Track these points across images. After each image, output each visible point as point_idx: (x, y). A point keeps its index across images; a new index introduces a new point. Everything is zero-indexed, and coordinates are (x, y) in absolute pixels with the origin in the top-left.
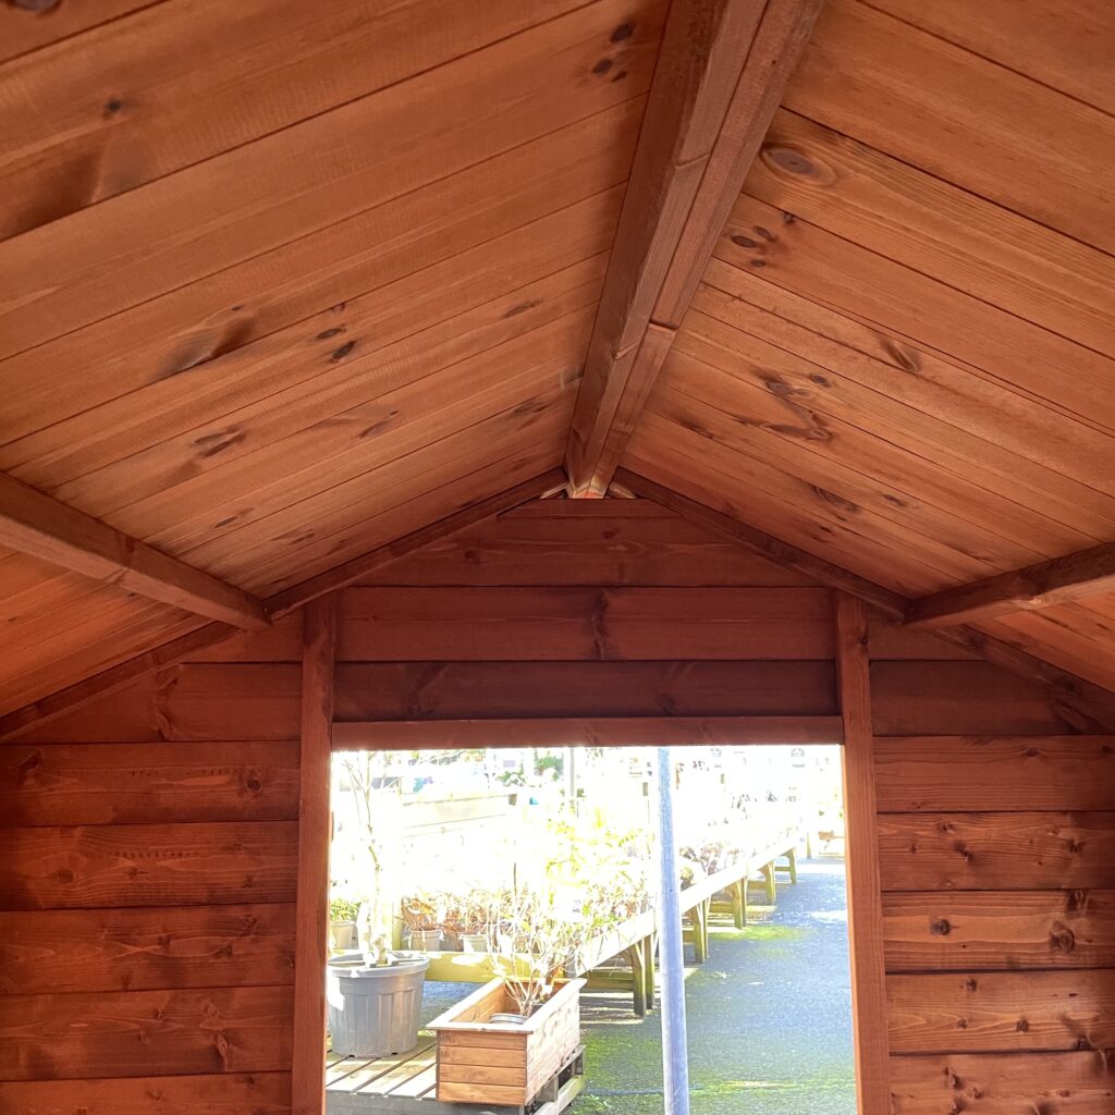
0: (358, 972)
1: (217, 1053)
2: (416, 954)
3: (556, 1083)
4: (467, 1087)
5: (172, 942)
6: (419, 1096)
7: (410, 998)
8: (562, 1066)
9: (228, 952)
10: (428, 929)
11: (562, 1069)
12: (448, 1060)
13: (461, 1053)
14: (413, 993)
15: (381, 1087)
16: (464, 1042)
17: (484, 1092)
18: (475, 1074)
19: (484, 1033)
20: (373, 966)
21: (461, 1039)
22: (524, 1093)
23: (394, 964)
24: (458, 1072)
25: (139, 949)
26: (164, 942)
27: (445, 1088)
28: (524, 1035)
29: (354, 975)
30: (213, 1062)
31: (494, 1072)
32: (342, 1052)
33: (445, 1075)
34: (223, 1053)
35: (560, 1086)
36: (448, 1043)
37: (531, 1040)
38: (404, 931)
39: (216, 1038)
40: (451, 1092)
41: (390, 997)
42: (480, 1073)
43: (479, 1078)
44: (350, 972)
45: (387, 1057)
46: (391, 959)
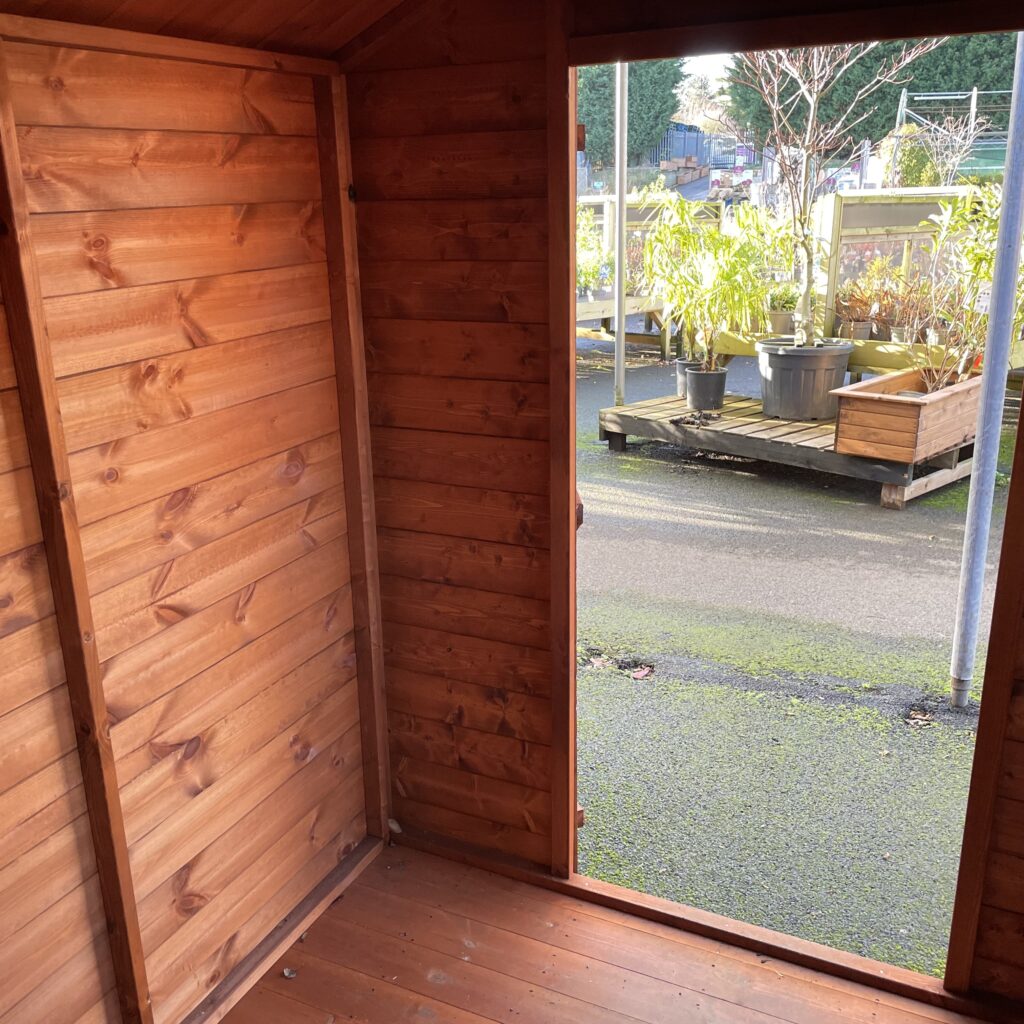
0: (784, 350)
1: (503, 307)
2: (844, 340)
3: (956, 456)
4: (861, 443)
5: (469, 226)
6: (822, 448)
7: (831, 375)
8: (965, 441)
9: (506, 235)
10: (858, 321)
11: (964, 445)
12: (847, 421)
13: (858, 416)
14: (835, 371)
15: (792, 440)
16: (861, 408)
17: (877, 449)
18: (869, 434)
19: (880, 401)
20: (798, 346)
21: (859, 405)
22: (913, 454)
23: (819, 346)
24: (855, 431)
25: (448, 231)
26: (464, 226)
27: (842, 442)
28: (918, 406)
29: (781, 352)
30: (501, 315)
31: (886, 434)
32: (769, 413)
33: (842, 432)
34: (506, 308)
35: (960, 460)
36: (848, 407)
37: (924, 412)
38: (837, 321)
39: (502, 297)
40: (848, 447)
41: (812, 373)
42: (874, 434)
43: (873, 438)
44: (778, 350)
45: (807, 421)
46: (818, 341)
